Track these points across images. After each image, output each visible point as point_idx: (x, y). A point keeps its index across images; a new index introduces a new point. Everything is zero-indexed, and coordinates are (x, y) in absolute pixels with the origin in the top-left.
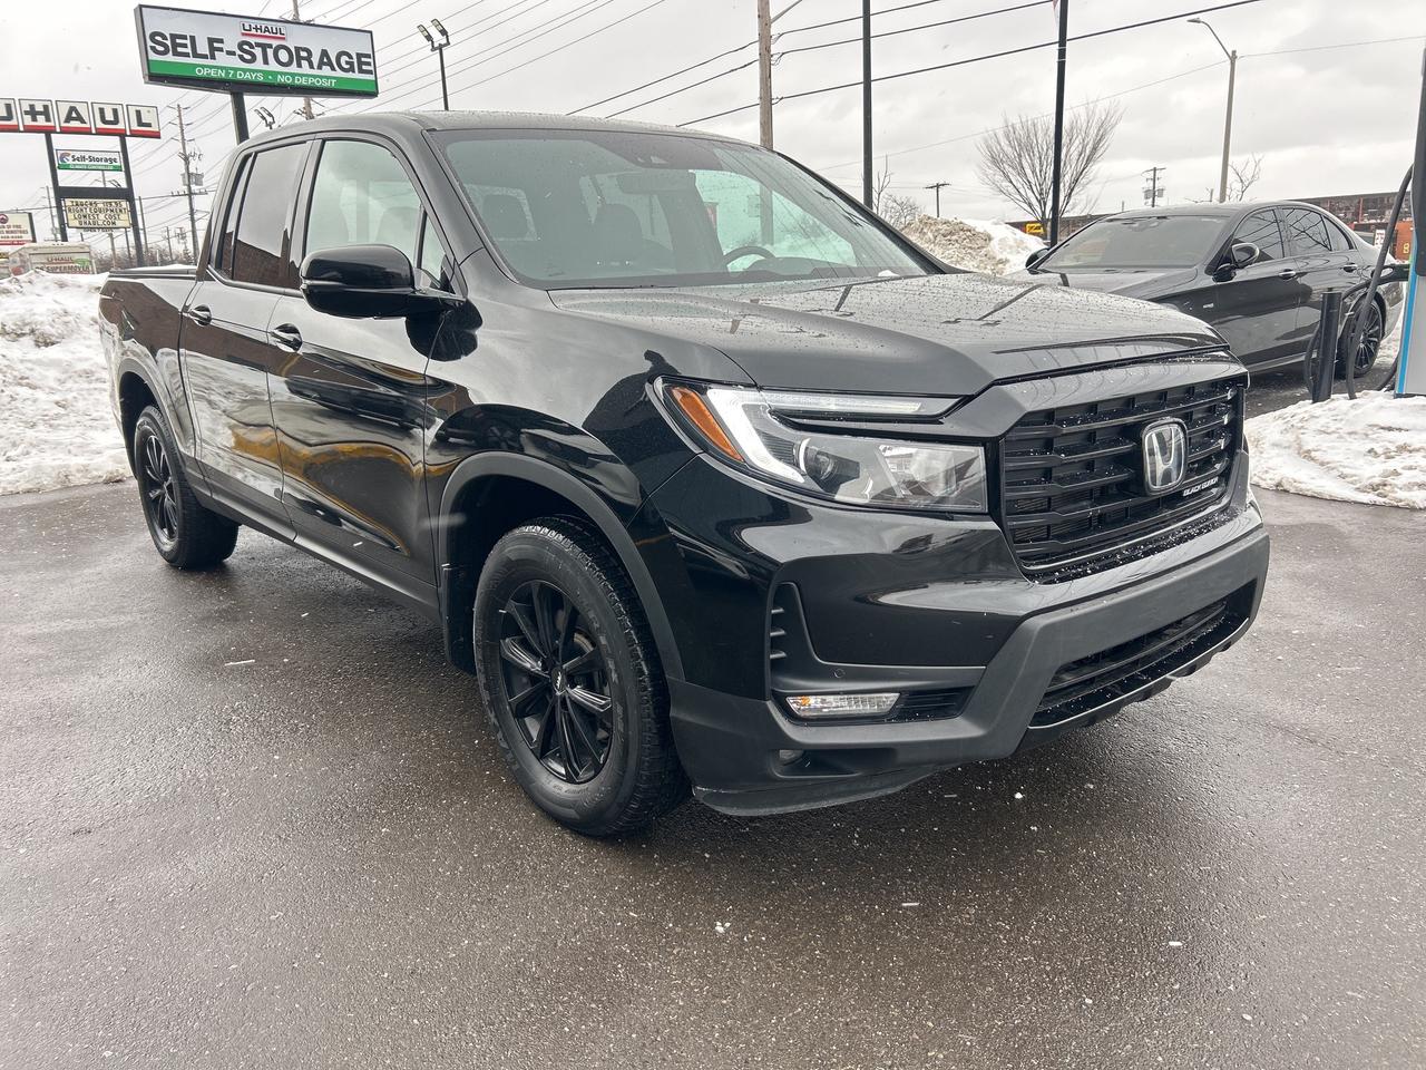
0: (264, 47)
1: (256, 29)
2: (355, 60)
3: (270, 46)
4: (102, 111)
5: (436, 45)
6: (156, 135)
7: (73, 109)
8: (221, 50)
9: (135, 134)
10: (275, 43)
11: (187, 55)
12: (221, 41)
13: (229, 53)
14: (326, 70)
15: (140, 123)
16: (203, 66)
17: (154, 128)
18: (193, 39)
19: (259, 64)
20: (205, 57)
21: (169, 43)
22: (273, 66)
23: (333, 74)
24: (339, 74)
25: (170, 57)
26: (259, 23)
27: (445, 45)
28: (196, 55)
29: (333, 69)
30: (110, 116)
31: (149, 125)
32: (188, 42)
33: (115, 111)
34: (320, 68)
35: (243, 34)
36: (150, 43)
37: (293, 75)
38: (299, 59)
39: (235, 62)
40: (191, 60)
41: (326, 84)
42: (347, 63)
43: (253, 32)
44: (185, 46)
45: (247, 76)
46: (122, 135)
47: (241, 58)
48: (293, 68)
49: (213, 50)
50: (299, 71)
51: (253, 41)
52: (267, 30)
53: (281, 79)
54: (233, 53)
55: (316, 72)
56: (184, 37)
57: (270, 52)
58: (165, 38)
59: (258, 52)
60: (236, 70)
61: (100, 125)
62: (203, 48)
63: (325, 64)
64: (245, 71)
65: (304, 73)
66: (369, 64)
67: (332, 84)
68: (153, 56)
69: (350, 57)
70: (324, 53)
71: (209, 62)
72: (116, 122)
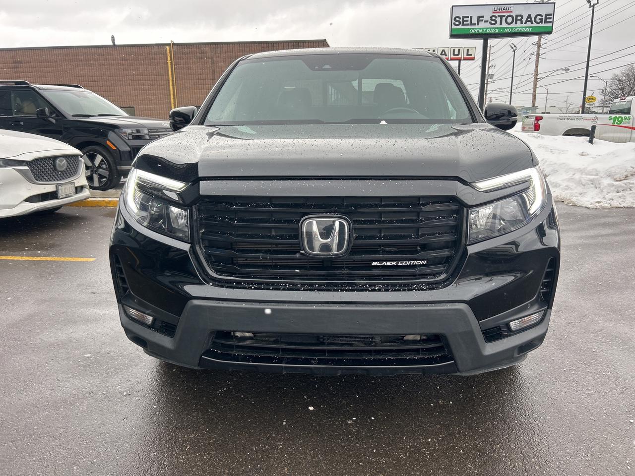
0: (501, 17)
1: (500, 9)
2: (544, 18)
3: (504, 16)
4: (454, 50)
5: (592, 4)
6: (473, 59)
7: (443, 51)
8: (482, 20)
9: (465, 59)
10: (507, 14)
11: (467, 25)
12: (483, 17)
13: (486, 22)
14: (529, 24)
15: (468, 54)
16: (473, 29)
17: (473, 56)
18: (471, 17)
19: (498, 25)
20: (475, 24)
21: (461, 20)
22: (504, 25)
23: (532, 25)
24: (535, 25)
25: (461, 27)
26: (501, 7)
27: (596, 4)
28: (471, 24)
29: (532, 23)
30: (456, 53)
31: (471, 55)
32: (469, 19)
33: (459, 50)
34: (525, 23)
35: (493, 12)
36: (453, 21)
37: (512, 28)
38: (517, 20)
39: (488, 25)
40: (469, 27)
41: (527, 30)
42: (539, 19)
43: (498, 11)
44: (467, 21)
45: (491, 31)
46: (460, 60)
47: (490, 23)
48: (513, 25)
49: (479, 21)
50: (516, 26)
51: (497, 15)
52: (504, 9)
53: (506, 31)
54: (487, 21)
55: (523, 25)
56: (468, 17)
57: (504, 19)
58: (460, 18)
59: (498, 19)
60: (487, 29)
61: (452, 56)
62: (475, 21)
63: (529, 21)
64: (490, 29)
65: (518, 26)
66: (550, 18)
67: (530, 30)
68: (454, 27)
69: (542, 16)
70: (529, 16)
71: (476, 27)
72: (458, 54)
